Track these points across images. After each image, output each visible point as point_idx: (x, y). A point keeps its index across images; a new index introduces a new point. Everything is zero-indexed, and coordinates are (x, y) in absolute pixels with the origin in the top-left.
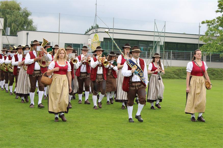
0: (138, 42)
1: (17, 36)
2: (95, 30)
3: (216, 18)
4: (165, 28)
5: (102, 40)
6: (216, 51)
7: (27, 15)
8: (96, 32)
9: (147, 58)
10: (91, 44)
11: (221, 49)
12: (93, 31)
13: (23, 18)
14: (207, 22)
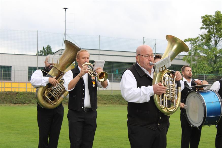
0: (113, 64)
3: (199, 36)
4: (156, 47)
6: (204, 72)
11: (209, 70)
14: (190, 40)
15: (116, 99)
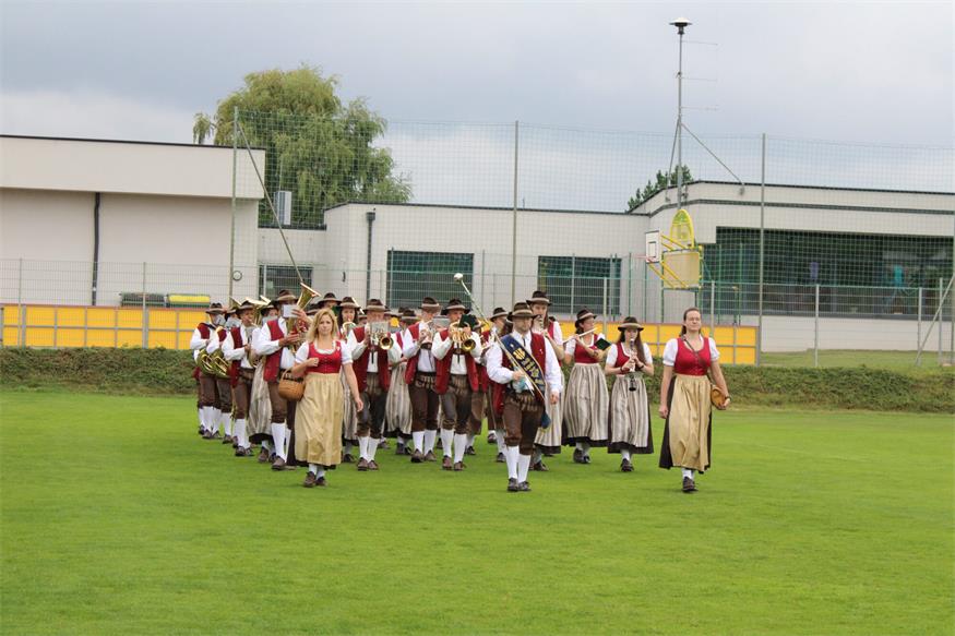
0: (882, 244)
1: (324, 228)
2: (675, 192)
5: (712, 239)
7: (366, 131)
8: (683, 200)
9: (923, 319)
10: (659, 258)
12: (667, 200)
13: (346, 148)
15: (822, 385)
